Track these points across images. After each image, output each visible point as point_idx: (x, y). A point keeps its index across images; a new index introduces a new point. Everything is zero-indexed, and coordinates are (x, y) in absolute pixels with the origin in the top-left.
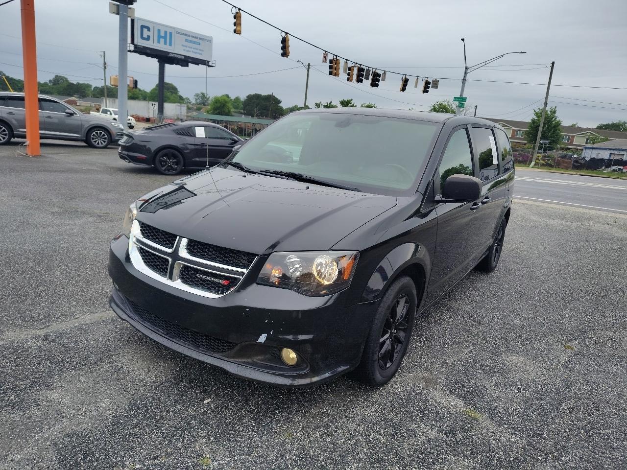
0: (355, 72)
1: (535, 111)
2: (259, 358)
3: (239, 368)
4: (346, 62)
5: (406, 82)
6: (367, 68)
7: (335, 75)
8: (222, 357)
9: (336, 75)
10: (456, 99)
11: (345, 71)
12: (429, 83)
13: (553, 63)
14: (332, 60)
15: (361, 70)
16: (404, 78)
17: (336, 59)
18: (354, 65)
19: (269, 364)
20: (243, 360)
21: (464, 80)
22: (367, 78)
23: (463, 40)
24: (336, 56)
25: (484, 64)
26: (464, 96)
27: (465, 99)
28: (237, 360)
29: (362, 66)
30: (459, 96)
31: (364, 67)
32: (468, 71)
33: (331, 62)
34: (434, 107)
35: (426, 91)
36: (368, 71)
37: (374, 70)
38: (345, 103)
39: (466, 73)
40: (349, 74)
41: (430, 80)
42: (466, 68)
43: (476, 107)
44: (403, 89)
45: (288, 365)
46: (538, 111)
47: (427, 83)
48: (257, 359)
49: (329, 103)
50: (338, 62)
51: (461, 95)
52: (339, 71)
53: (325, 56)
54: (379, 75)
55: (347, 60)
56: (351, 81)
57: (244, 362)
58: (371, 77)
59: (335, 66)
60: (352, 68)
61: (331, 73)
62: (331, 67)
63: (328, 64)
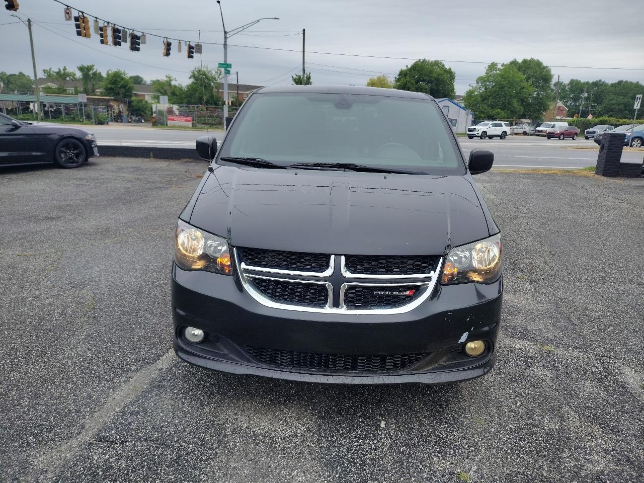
0: (109, 32)
1: (293, 78)
2: (444, 359)
3: (433, 376)
4: (96, 21)
5: (168, 46)
6: (123, 29)
7: (85, 36)
8: (409, 373)
9: (87, 35)
10: (221, 65)
11: (96, 31)
12: (192, 48)
13: (304, 30)
14: (78, 17)
15: (116, 31)
16: (165, 41)
17: (83, 16)
18: (106, 24)
19: (456, 362)
20: (431, 368)
21: (225, 45)
22: (125, 41)
23: (219, 2)
24: (82, 13)
25: (242, 29)
26: (228, 63)
27: (230, 66)
28: (426, 369)
29: (116, 27)
30: (223, 62)
31: (120, 28)
32: (228, 36)
33: (77, 19)
34: (193, 73)
35: (190, 56)
36: (125, 33)
37: (131, 31)
38: (85, 70)
39: (226, 38)
40: (102, 36)
41: (193, 45)
42: (225, 33)
43: (237, 73)
44: (168, 54)
45: (474, 357)
46: (295, 77)
47: (190, 48)
48: (442, 362)
49: (62, 70)
50: (85, 20)
51: (225, 61)
52: (89, 31)
53: (68, 11)
54: (138, 38)
55: (96, 18)
56: (107, 43)
57: (433, 369)
58: (129, 40)
59: (84, 25)
60: (104, 28)
61: (79, 33)
62: (78, 26)
63: (73, 22)
